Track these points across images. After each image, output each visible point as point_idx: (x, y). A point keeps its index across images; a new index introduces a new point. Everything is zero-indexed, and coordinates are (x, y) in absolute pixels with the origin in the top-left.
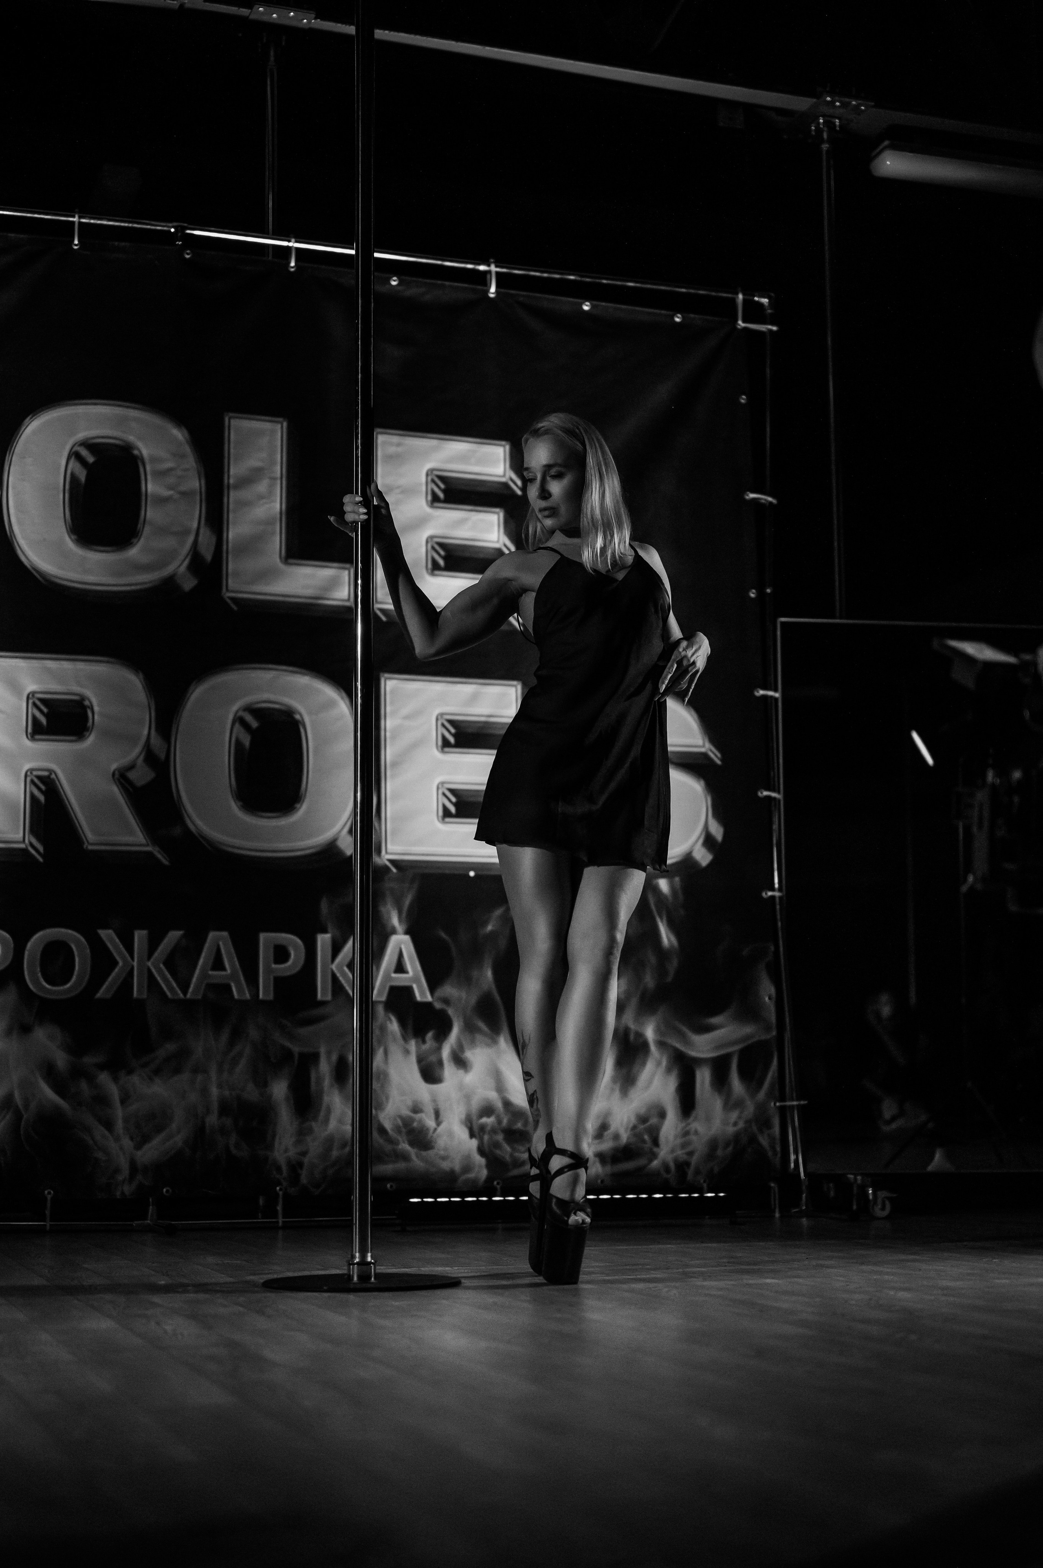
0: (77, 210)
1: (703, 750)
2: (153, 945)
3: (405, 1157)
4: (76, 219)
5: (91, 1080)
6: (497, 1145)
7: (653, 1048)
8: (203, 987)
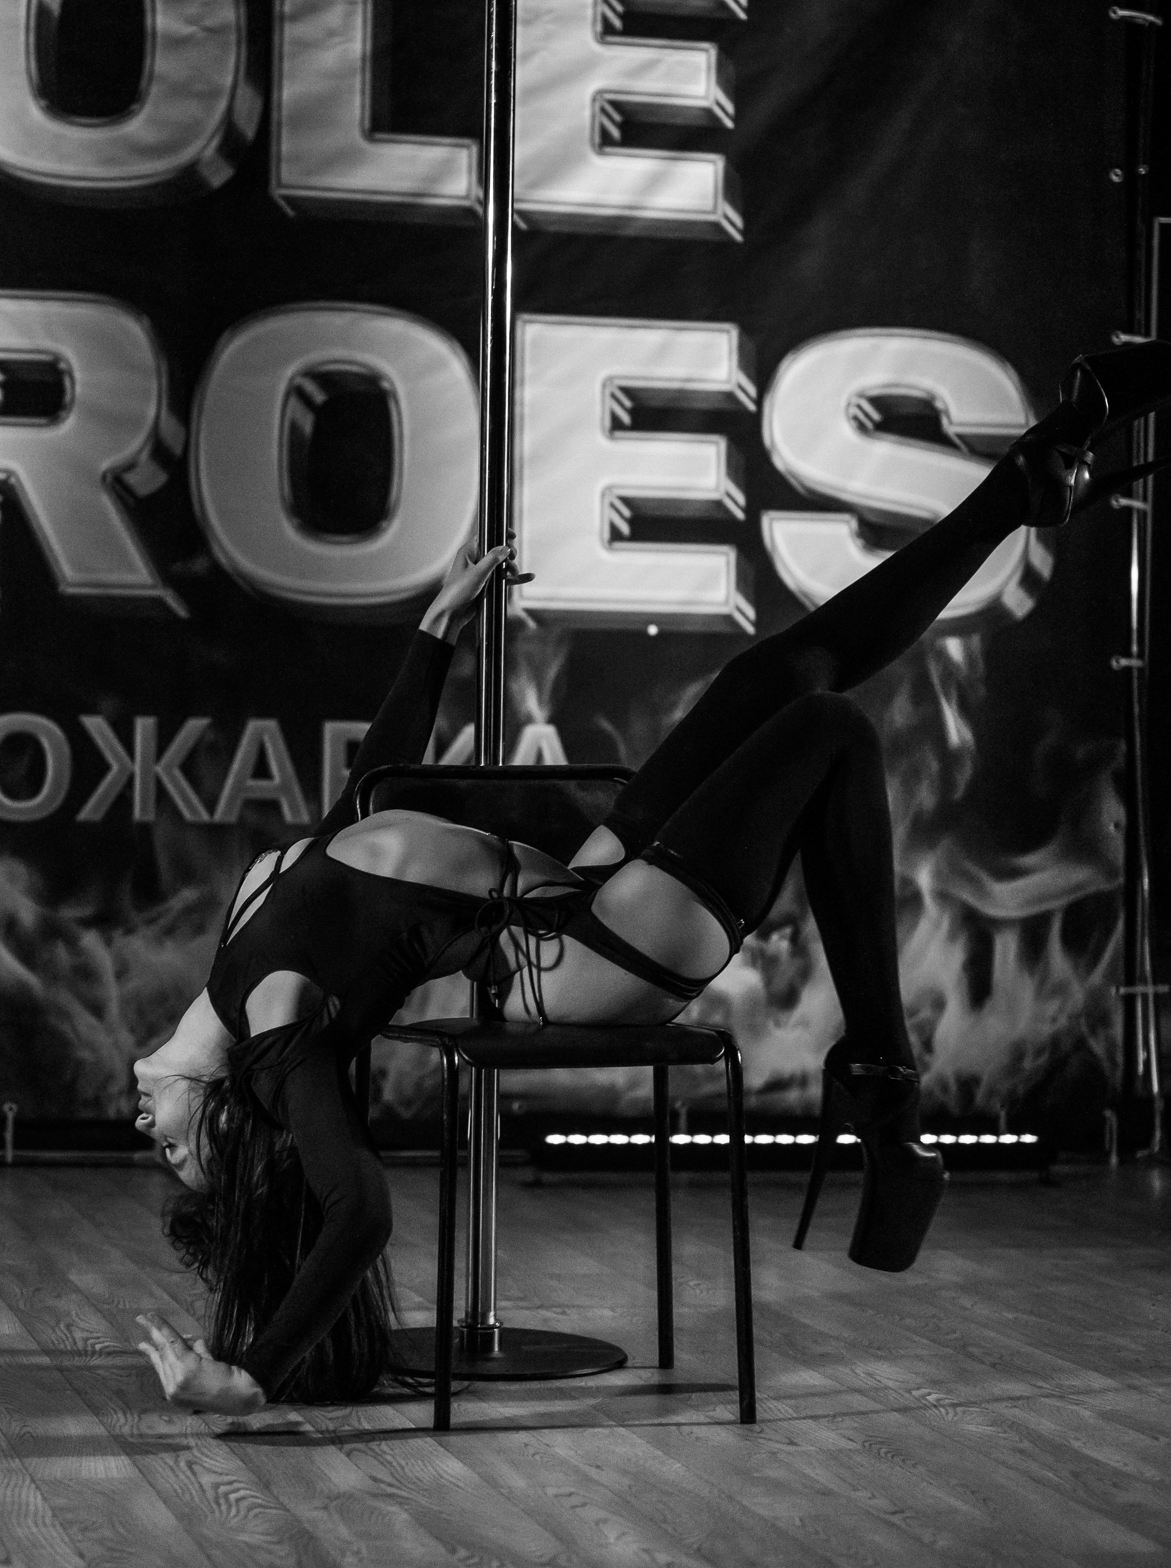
2: (164, 739)
5: (72, 943)
7: (928, 901)
8: (239, 802)
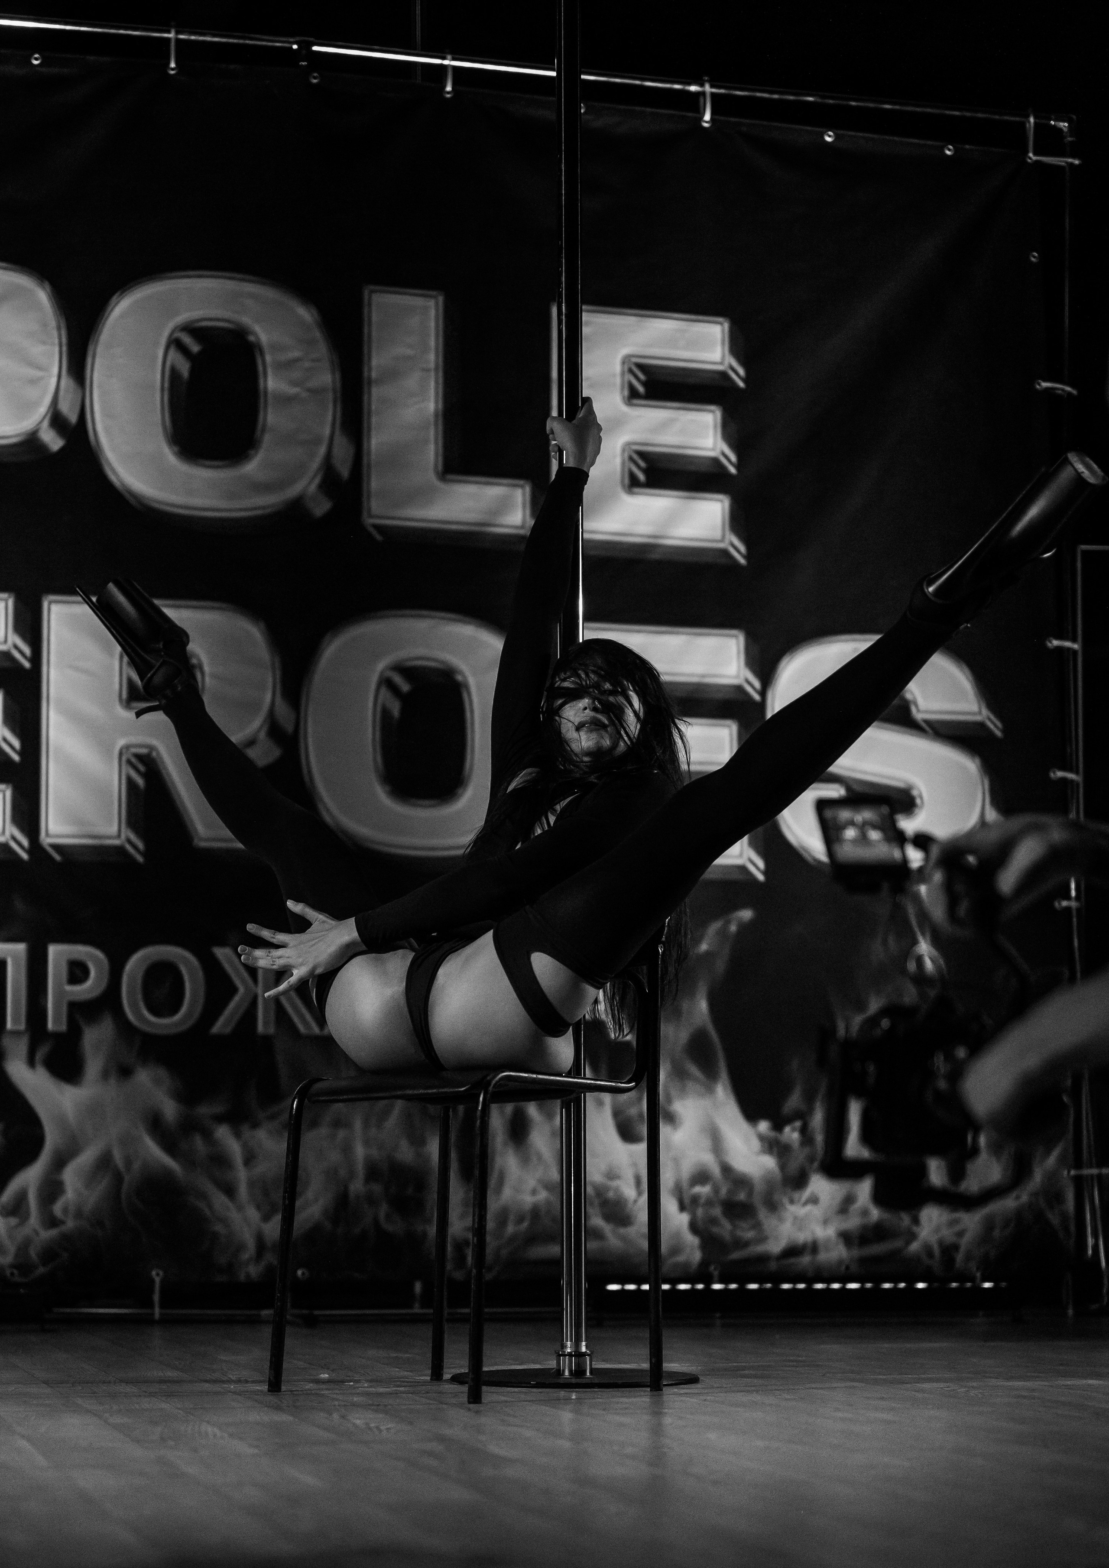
0: (173, 24)
1: (978, 718)
3: (597, 1234)
4: (171, 35)
5: (207, 1135)
6: (714, 1221)
